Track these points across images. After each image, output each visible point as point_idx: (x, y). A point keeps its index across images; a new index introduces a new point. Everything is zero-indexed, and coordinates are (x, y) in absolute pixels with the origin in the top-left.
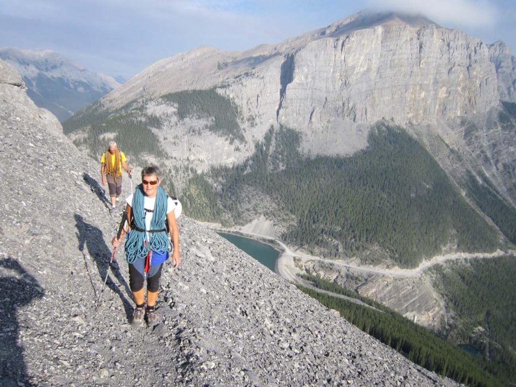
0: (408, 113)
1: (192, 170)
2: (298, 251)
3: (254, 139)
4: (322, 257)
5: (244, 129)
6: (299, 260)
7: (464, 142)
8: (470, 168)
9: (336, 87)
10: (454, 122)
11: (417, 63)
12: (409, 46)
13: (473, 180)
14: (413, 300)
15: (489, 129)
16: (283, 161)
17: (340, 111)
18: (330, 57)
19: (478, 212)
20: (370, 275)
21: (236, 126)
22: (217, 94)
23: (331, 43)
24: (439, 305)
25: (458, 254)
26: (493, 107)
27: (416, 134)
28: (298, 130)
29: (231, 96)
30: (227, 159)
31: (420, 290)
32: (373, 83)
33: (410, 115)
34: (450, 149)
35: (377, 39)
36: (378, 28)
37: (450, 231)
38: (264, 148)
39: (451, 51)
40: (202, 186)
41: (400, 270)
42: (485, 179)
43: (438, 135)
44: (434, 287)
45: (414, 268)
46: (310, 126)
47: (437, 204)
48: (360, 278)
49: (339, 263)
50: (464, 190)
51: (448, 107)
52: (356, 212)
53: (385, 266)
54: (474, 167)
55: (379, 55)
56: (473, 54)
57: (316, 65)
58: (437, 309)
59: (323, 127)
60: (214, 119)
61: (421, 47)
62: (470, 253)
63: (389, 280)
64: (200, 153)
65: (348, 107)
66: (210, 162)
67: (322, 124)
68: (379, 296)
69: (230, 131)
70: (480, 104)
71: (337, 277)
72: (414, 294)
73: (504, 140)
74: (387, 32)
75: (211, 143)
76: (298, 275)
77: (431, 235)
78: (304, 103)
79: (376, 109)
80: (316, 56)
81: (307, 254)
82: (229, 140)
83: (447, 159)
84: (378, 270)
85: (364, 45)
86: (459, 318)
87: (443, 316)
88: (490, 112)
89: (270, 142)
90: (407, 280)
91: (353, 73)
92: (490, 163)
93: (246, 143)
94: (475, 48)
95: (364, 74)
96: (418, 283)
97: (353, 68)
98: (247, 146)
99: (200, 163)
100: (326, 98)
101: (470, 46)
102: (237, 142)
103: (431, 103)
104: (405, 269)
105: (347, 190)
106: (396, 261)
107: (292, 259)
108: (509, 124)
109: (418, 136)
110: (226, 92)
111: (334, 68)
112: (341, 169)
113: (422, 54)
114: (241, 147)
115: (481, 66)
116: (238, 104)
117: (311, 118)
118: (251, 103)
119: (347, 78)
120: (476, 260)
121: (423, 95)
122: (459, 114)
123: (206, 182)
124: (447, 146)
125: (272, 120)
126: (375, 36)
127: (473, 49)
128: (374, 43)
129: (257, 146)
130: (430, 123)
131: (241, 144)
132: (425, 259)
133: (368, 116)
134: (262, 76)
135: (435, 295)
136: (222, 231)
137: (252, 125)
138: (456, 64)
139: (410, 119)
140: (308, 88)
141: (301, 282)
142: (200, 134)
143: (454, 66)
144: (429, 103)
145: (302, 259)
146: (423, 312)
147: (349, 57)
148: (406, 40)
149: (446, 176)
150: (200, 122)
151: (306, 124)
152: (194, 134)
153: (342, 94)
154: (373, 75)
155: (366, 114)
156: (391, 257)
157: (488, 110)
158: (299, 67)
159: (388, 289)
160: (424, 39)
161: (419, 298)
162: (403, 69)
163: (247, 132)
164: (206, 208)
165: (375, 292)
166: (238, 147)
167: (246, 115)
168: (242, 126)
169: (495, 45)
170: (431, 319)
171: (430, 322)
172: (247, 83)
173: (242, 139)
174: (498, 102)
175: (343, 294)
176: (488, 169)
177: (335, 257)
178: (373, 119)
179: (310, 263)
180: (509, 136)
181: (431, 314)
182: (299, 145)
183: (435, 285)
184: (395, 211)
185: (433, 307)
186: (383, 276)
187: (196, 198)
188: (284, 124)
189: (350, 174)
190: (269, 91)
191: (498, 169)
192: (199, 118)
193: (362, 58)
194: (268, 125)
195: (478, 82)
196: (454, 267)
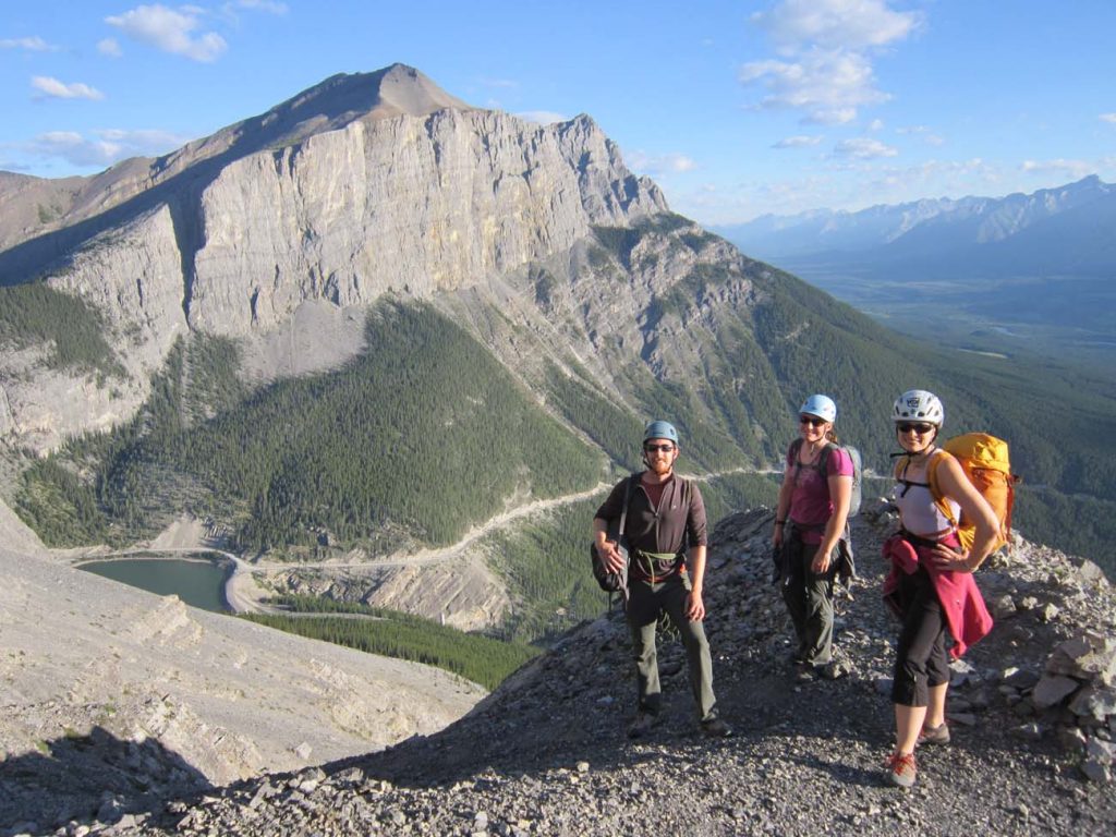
0: (434, 272)
1: (26, 452)
2: (261, 561)
3: (146, 368)
4: (302, 561)
5: (122, 353)
6: (263, 575)
7: (537, 309)
8: (552, 355)
9: (293, 242)
10: (518, 275)
11: (435, 180)
12: (414, 152)
13: (555, 373)
14: (455, 594)
15: (574, 280)
16: (210, 401)
17: (307, 286)
18: (271, 189)
19: (568, 427)
20: (381, 572)
21: (104, 349)
22: (51, 290)
23: (268, 162)
24: (498, 592)
25: (534, 504)
26: (579, 240)
27: (453, 308)
28: (232, 336)
29: (83, 291)
30: (99, 417)
31: (464, 577)
32: (359, 227)
33: (437, 276)
34: (513, 326)
35: (356, 147)
36: (353, 127)
37: (519, 469)
38: (170, 382)
39: (493, 151)
40: (55, 481)
41: (429, 552)
42: (577, 369)
43: (491, 305)
44: (488, 566)
45: (454, 543)
46: (254, 323)
47: (492, 429)
48: (368, 581)
49: (332, 564)
50: (542, 395)
51: (503, 250)
52: (352, 474)
53: (407, 552)
54: (558, 351)
55: (363, 174)
56: (531, 152)
57: (247, 209)
58: (494, 598)
59: (279, 323)
60: (54, 344)
61: (437, 152)
62: (554, 498)
63: (414, 573)
64: (37, 416)
65: (322, 278)
66: (63, 430)
67: (278, 317)
68: (402, 601)
69: (94, 361)
70: (557, 237)
71: (331, 588)
72: (455, 584)
73: (602, 295)
74: (370, 131)
75: (57, 394)
76: (262, 601)
77: (483, 483)
78: (235, 284)
79: (373, 274)
80: (243, 191)
81: (276, 562)
82: (94, 379)
83: (509, 346)
84: (397, 559)
85: (331, 161)
86: (529, 604)
87: (506, 606)
88: (574, 248)
89: (180, 369)
90: (442, 565)
91: (319, 214)
92: (584, 339)
93: (132, 378)
94: (533, 140)
95: (341, 212)
96: (460, 566)
97: (320, 205)
98: (135, 384)
99: (42, 437)
100: (277, 267)
101: (524, 138)
102: (112, 382)
103: (472, 248)
104: (438, 550)
105: (334, 436)
106: (421, 540)
107: (250, 575)
108: (607, 265)
109: (456, 312)
110: (69, 284)
111: (283, 209)
112: (322, 399)
113: (441, 164)
114: (124, 388)
115: (547, 172)
116: (99, 304)
117: (254, 311)
118: (127, 298)
119: (311, 225)
120: (563, 508)
121: (454, 236)
122: (525, 261)
123: (63, 472)
124: (508, 321)
125: (177, 324)
126: (351, 142)
127: (530, 143)
128: (350, 154)
129: (155, 381)
130: (476, 283)
131: (120, 384)
132: (475, 526)
133: (361, 291)
134: (140, 241)
135: (490, 578)
136: (112, 557)
137: (138, 342)
138: (505, 175)
139: (439, 283)
140: (239, 254)
141: (269, 610)
142: (29, 379)
143: (501, 177)
144: (468, 247)
145: (269, 572)
146: (473, 608)
147: (307, 188)
148: (409, 143)
149: (508, 377)
150: (26, 355)
151: (247, 322)
152: (16, 380)
153: (307, 256)
154: (358, 213)
155: (356, 286)
156: (413, 536)
157: (570, 245)
158: (212, 217)
159: (414, 587)
160: (440, 137)
161: (465, 588)
162: (411, 195)
163: (130, 357)
164: (71, 521)
165: (396, 597)
166: (117, 390)
167: (120, 324)
168: (117, 348)
169: (576, 123)
170: (488, 615)
171: (488, 621)
172: (113, 259)
173: (122, 373)
174: (587, 228)
175: (338, 611)
176: (580, 350)
177: (324, 556)
178: (371, 293)
179: (283, 576)
180: (608, 287)
181: (486, 608)
182: (240, 365)
183: (492, 563)
184: (419, 458)
185: (487, 596)
186: (403, 568)
187: (46, 506)
188: (204, 328)
189: (338, 405)
190: (160, 271)
191: (596, 347)
192: (22, 347)
193: (333, 184)
194: (170, 336)
195: (547, 201)
196: (526, 528)
